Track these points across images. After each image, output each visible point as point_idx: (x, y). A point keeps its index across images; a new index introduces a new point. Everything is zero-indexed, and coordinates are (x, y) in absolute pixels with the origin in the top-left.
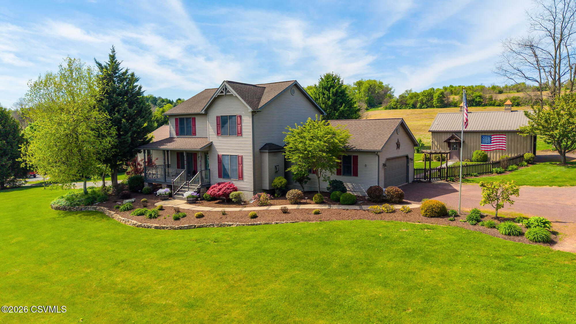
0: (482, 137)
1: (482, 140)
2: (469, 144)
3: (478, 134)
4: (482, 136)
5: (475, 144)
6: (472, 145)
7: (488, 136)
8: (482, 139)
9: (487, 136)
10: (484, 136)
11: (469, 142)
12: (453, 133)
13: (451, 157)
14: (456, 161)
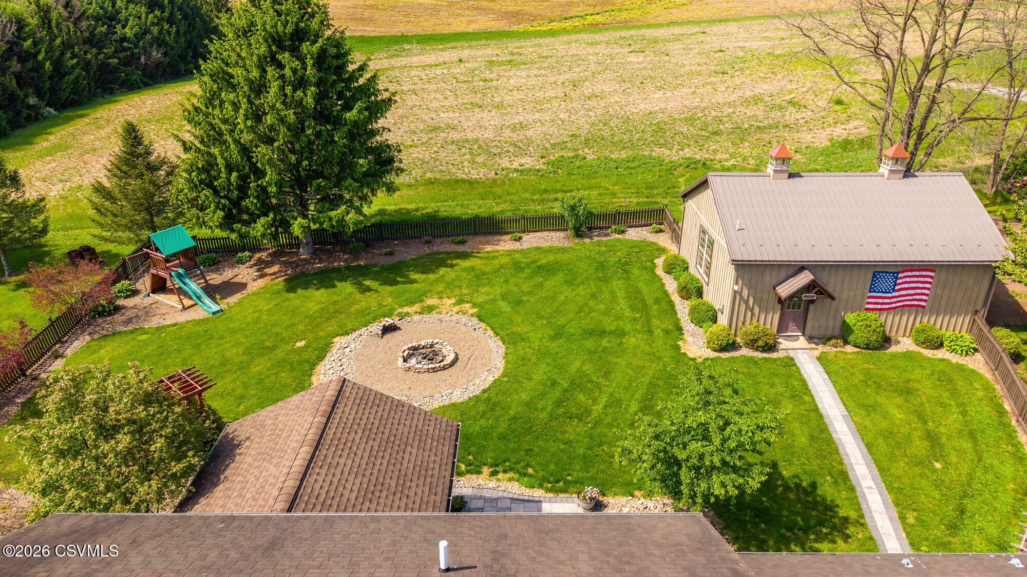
1: (872, 285)
3: (863, 268)
4: (872, 275)
5: (852, 293)
7: (889, 274)
8: (872, 281)
9: (886, 274)
10: (879, 272)
12: (801, 268)
13: (782, 328)
14: (795, 338)
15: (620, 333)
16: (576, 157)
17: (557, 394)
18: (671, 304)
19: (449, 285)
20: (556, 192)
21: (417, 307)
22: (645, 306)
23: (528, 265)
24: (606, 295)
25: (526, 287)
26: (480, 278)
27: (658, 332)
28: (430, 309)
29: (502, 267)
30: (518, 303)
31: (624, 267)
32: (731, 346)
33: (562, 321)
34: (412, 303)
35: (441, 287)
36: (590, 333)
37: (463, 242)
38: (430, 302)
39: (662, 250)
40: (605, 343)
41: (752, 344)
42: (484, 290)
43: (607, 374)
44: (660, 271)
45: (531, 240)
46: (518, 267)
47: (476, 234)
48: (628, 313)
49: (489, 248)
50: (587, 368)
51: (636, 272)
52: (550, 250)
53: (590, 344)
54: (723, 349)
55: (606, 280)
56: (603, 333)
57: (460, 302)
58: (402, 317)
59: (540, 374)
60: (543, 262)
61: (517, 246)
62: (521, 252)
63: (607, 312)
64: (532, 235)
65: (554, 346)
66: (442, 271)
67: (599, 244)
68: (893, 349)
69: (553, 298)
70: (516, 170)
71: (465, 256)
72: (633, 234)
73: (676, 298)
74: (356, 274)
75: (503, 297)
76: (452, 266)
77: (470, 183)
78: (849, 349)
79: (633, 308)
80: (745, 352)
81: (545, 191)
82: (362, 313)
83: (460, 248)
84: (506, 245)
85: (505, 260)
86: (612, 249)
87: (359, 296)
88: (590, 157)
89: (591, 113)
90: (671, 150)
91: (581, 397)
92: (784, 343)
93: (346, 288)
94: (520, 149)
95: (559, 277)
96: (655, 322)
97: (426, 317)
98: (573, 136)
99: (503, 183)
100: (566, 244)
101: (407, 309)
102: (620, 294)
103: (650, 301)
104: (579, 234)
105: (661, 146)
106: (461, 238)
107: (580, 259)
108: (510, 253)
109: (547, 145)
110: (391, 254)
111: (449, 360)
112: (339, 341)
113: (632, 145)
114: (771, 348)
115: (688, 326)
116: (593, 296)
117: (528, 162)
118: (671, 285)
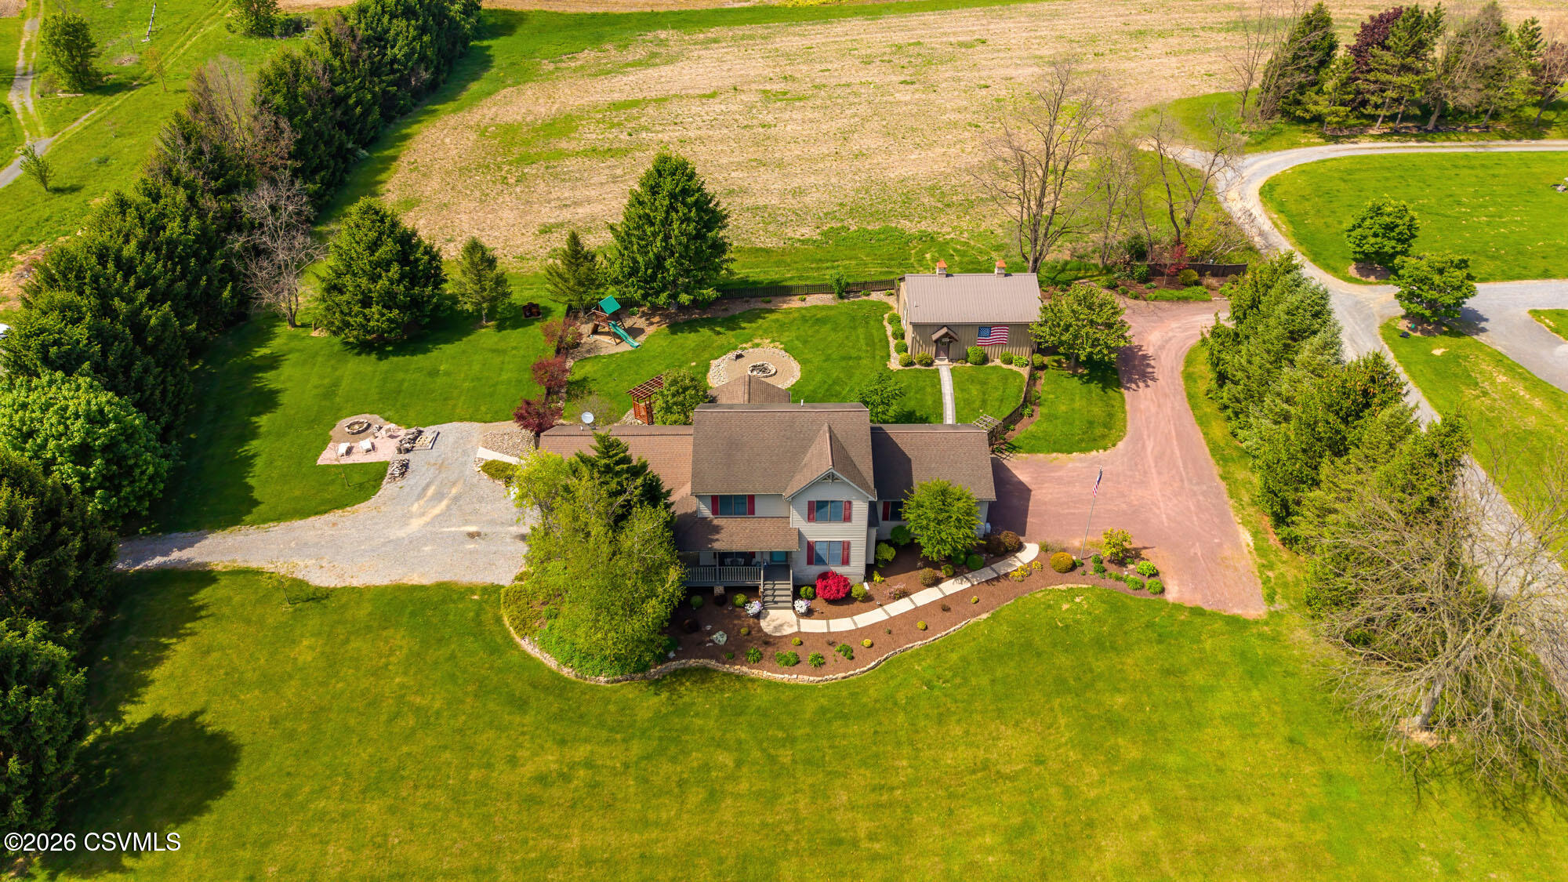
1: (979, 335)
4: (979, 327)
5: (970, 337)
8: (979, 331)
10: (981, 329)
11: (964, 337)
12: (943, 326)
13: (937, 355)
14: (944, 360)
15: (859, 358)
16: (843, 227)
17: (826, 386)
18: (888, 342)
19: (766, 331)
20: (828, 261)
21: (749, 344)
22: (874, 344)
23: (811, 317)
24: (853, 338)
25: (810, 333)
26: (782, 327)
27: (878, 357)
28: (757, 345)
29: (795, 319)
30: (805, 342)
31: (866, 319)
32: (911, 364)
33: (830, 352)
34: (747, 342)
35: (761, 332)
36: (844, 358)
37: (769, 302)
38: (757, 341)
39: (890, 308)
40: (851, 363)
41: (920, 362)
42: (787, 333)
43: (850, 378)
44: (886, 323)
45: (814, 300)
46: (804, 319)
47: (776, 295)
48: (864, 348)
49: (785, 306)
50: (842, 375)
51: (872, 323)
52: (823, 308)
53: (843, 364)
54: (906, 365)
55: (855, 328)
56: (851, 358)
57: (773, 341)
58: (744, 349)
59: (819, 378)
60: (819, 316)
61: (803, 304)
62: (806, 309)
63: (853, 348)
64: (812, 296)
65: (825, 365)
66: (760, 321)
67: (854, 303)
68: (990, 364)
69: (825, 339)
70: (799, 240)
71: (771, 311)
72: (876, 296)
73: (891, 339)
74: (710, 323)
75: (797, 339)
76: (764, 318)
77: (767, 251)
78: (969, 364)
79: (867, 344)
80: (917, 366)
81: (820, 260)
82: (721, 347)
83: (768, 306)
84: (795, 303)
85: (796, 315)
86: (860, 306)
87: (715, 338)
88: (853, 228)
89: (857, 178)
90: (911, 221)
91: (838, 388)
92: (937, 362)
93: (705, 332)
94: (800, 216)
95: (829, 326)
96: (877, 352)
97: (756, 350)
98: (841, 204)
99: (790, 253)
100: (833, 303)
101: (744, 345)
102: (862, 336)
103: (876, 341)
104: (841, 297)
105: (906, 217)
106: (768, 299)
107: (841, 313)
108: (799, 309)
109: (821, 215)
110: (726, 310)
111: (773, 372)
112: (714, 363)
113: (885, 216)
114: (930, 364)
115: (893, 354)
116: (847, 338)
117: (807, 232)
118: (889, 330)
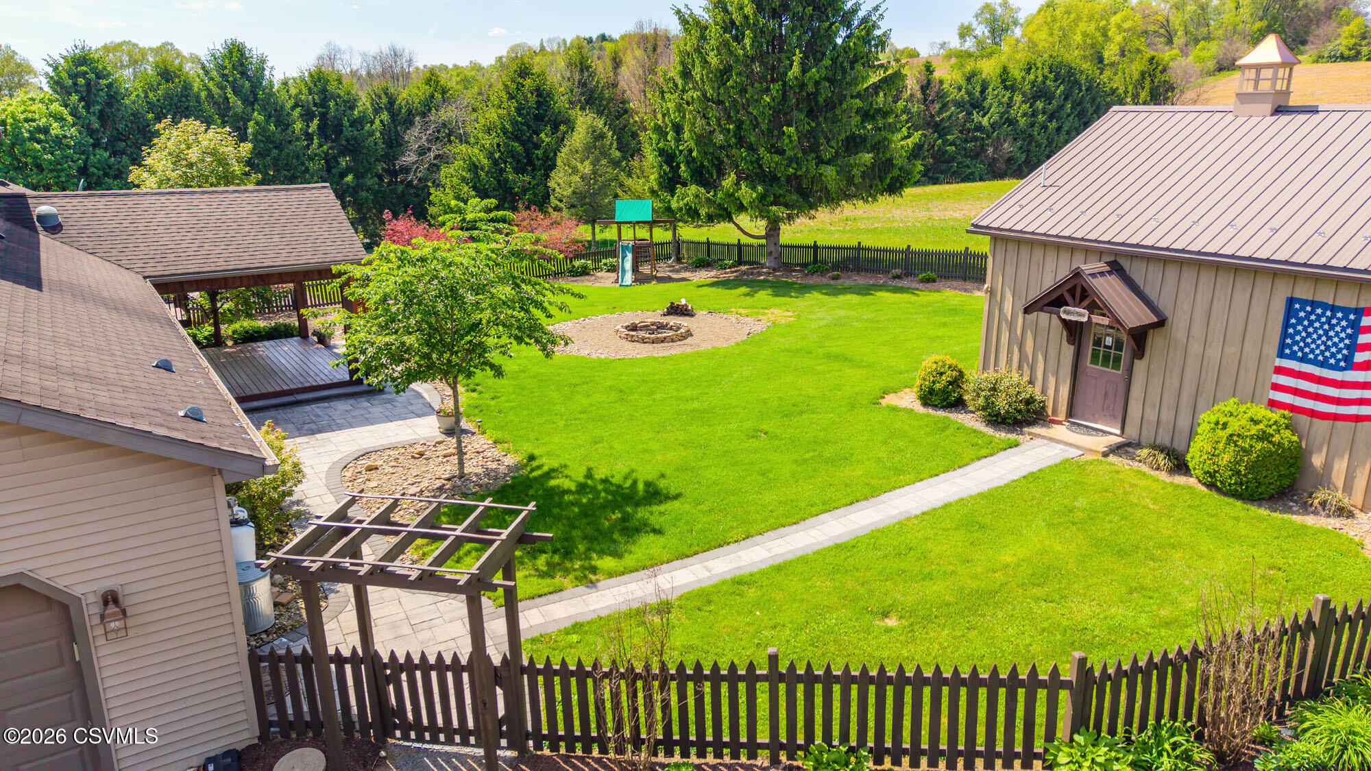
0: (1290, 312)
1: (1285, 334)
2: (1195, 348)
3: (1263, 285)
4: (1291, 301)
5: (1232, 350)
6: (1214, 352)
7: (1334, 309)
8: (1286, 325)
9: (1325, 306)
10: (1304, 303)
11: (1198, 331)
13: (1080, 406)
14: (1093, 433)
80: (962, 417)
